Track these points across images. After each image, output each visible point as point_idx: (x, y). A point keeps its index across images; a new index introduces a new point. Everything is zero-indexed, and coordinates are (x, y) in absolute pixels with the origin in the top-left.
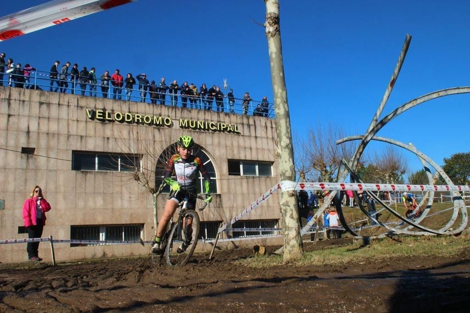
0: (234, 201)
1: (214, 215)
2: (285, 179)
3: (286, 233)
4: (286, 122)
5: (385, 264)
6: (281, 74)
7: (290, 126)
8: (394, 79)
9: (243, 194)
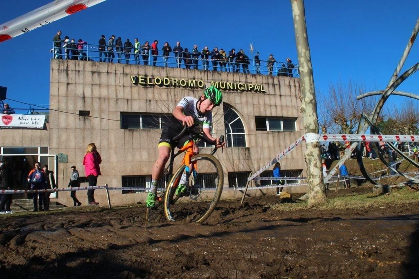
0: (261, 153)
1: (243, 166)
2: (309, 132)
3: (311, 180)
4: (310, 80)
5: (405, 208)
6: (305, 35)
7: (313, 83)
8: (414, 35)
9: (269, 147)
